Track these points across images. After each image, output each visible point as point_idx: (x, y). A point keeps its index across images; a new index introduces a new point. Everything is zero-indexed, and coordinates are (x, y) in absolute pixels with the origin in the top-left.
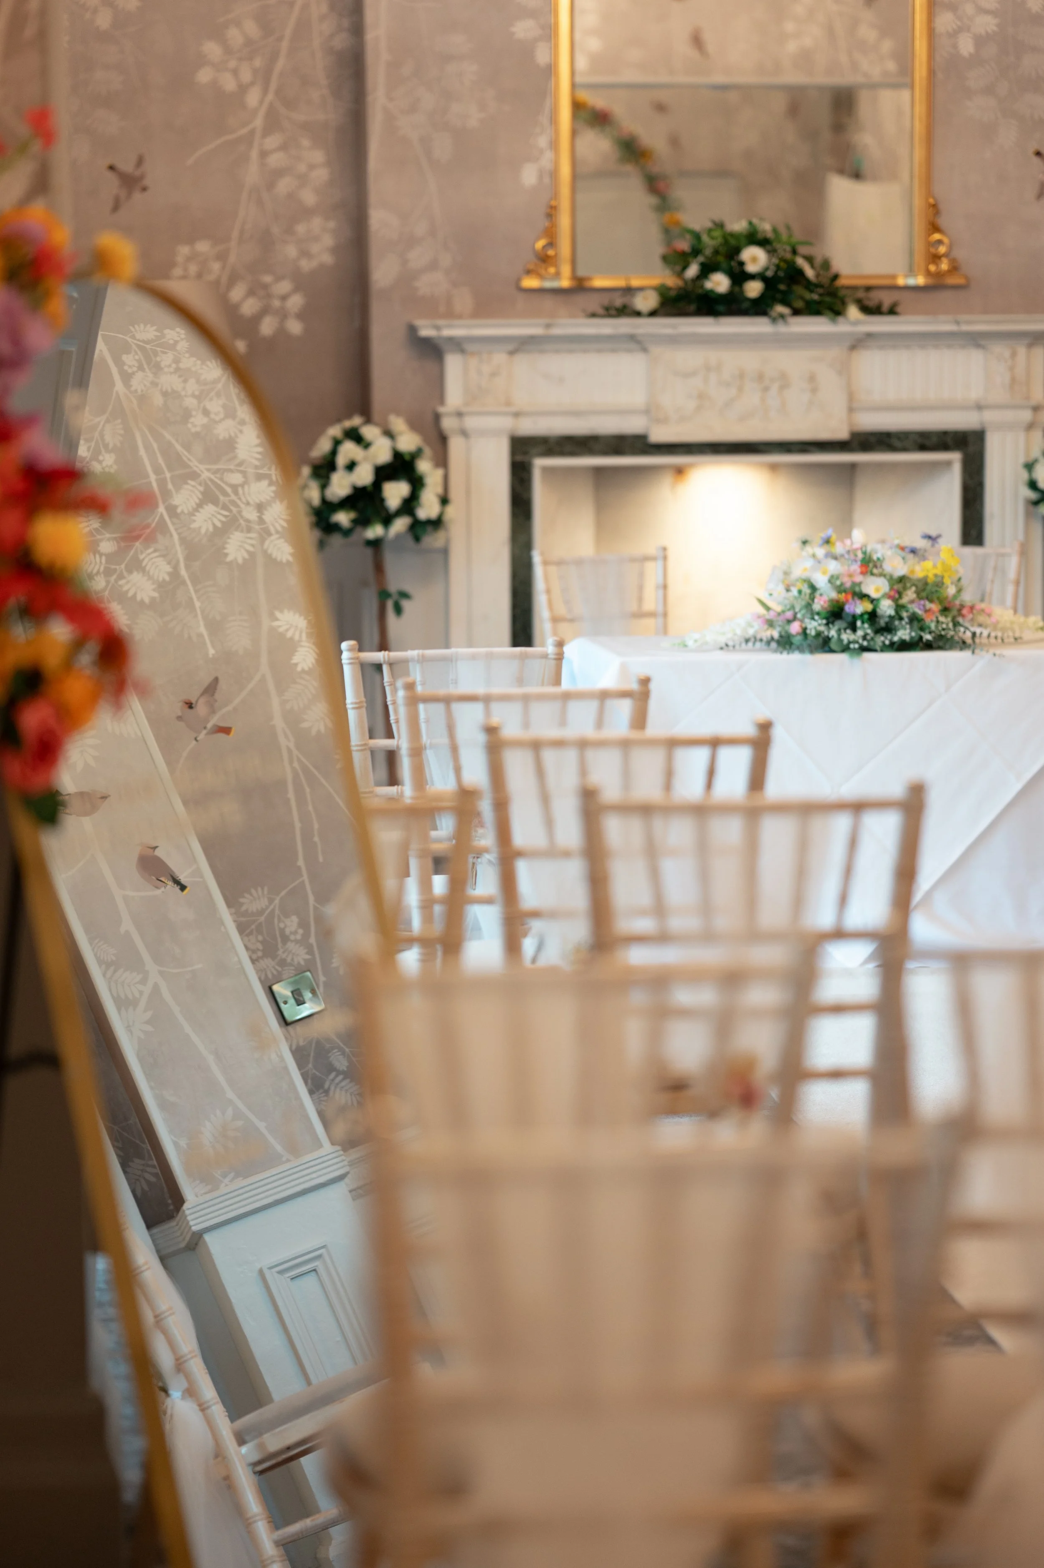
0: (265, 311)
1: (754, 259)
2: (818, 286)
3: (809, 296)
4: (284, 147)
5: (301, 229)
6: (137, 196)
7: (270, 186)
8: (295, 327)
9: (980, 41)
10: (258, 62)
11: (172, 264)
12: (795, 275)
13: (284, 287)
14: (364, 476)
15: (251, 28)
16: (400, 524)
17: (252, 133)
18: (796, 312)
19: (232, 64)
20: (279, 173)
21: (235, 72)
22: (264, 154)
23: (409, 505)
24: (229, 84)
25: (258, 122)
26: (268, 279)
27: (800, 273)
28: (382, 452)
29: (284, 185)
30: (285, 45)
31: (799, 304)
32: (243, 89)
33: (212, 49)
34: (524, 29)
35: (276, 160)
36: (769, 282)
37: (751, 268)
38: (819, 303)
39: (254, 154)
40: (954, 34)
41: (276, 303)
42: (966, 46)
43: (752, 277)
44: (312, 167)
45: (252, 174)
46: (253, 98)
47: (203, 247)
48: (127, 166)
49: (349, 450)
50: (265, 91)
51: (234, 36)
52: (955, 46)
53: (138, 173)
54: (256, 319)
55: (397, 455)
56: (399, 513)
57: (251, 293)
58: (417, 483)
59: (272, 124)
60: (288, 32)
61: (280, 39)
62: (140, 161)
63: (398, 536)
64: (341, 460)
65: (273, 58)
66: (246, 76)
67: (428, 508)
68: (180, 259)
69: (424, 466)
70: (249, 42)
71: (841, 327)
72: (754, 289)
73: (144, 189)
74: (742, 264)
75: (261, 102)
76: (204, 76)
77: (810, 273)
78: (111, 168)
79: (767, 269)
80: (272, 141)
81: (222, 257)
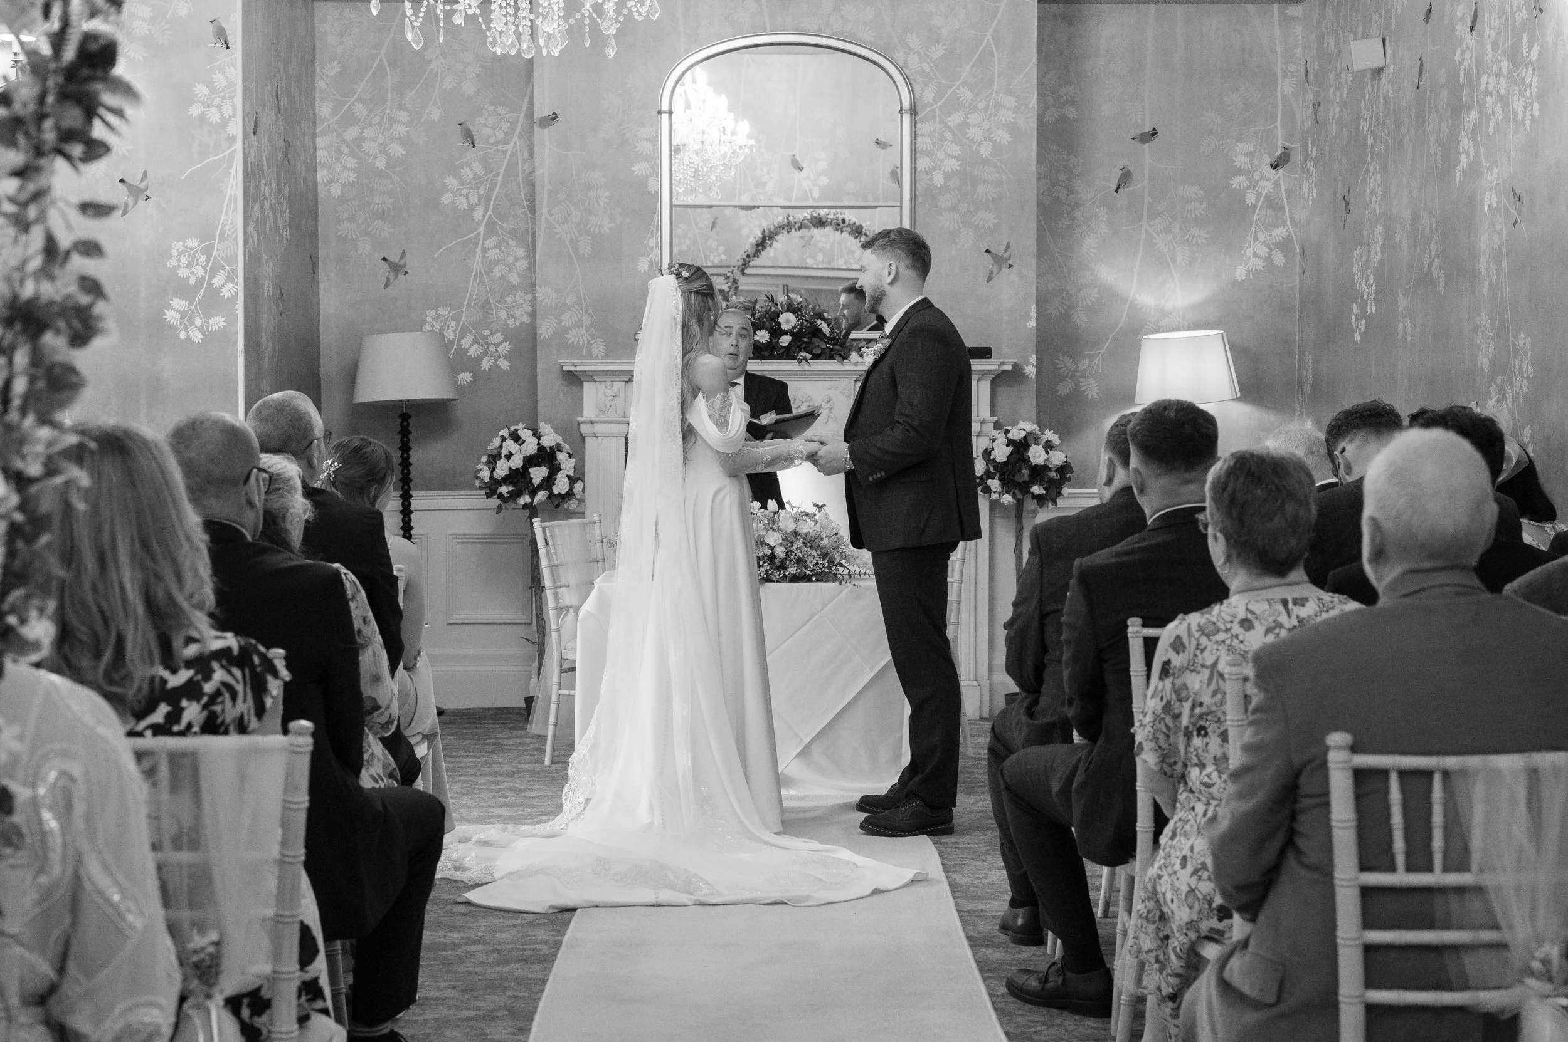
0: (485, 353)
1: (788, 321)
2: (830, 339)
3: (823, 346)
4: (498, 246)
5: (509, 299)
6: (401, 277)
7: (490, 271)
8: (504, 364)
9: (948, 176)
10: (481, 191)
11: (424, 323)
12: (817, 332)
13: (498, 338)
14: (517, 462)
15: (478, 168)
16: (541, 496)
17: (479, 234)
18: (816, 357)
19: (465, 192)
20: (495, 263)
21: (467, 197)
22: (485, 250)
23: (548, 482)
24: (463, 204)
25: (482, 229)
26: (487, 332)
27: (820, 330)
28: (530, 447)
29: (498, 271)
30: (500, 178)
31: (819, 351)
32: (472, 208)
33: (452, 182)
34: (640, 168)
35: (493, 254)
36: (796, 336)
37: (785, 327)
38: (831, 350)
39: (479, 250)
40: (929, 172)
41: (492, 348)
42: (938, 180)
43: (785, 333)
44: (517, 259)
45: (477, 263)
46: (478, 214)
47: (444, 311)
48: (394, 258)
49: (510, 445)
50: (487, 210)
51: (466, 173)
52: (931, 179)
53: (402, 263)
54: (479, 359)
55: (541, 449)
56: (540, 487)
57: (475, 341)
58: (554, 469)
59: (491, 230)
60: (502, 172)
61: (497, 175)
62: (404, 253)
63: (541, 503)
64: (504, 452)
65: (492, 187)
66: (474, 199)
67: (561, 486)
68: (429, 319)
69: (561, 457)
70: (476, 177)
71: (847, 366)
72: (785, 341)
73: (406, 273)
74: (779, 324)
75: (484, 216)
76: (446, 199)
77: (826, 330)
78: (384, 259)
79: (794, 328)
80: (490, 243)
81: (456, 318)
